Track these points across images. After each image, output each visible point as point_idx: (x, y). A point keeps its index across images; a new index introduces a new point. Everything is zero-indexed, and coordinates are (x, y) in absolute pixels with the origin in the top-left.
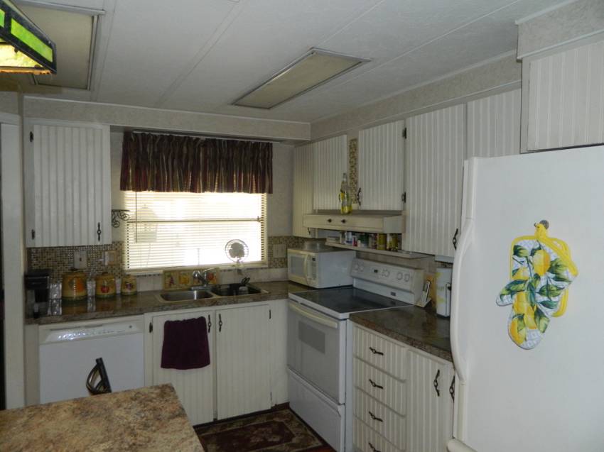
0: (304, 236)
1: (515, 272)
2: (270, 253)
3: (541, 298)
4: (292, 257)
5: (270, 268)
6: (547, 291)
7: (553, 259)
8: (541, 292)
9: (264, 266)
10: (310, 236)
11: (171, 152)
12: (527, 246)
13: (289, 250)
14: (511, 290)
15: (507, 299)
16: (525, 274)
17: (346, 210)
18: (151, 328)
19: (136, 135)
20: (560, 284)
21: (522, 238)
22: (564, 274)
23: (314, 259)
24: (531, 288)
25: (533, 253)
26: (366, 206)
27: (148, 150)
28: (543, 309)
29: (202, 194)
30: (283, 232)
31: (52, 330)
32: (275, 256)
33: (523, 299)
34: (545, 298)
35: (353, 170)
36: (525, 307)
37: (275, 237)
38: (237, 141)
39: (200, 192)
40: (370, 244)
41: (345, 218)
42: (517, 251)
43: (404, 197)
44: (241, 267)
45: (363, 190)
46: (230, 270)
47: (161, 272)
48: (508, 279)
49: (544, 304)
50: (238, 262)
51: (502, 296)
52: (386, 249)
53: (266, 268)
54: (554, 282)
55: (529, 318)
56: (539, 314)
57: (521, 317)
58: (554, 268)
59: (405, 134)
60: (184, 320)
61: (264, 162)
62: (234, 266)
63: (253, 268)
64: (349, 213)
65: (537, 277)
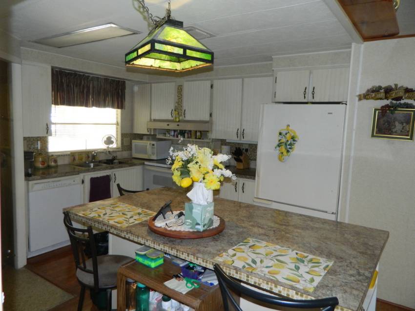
0: (144, 133)
1: (279, 141)
2: (122, 143)
3: (288, 147)
4: (135, 145)
5: (122, 151)
6: (291, 144)
7: (292, 135)
8: (289, 145)
9: (119, 150)
10: (148, 133)
11: (76, 83)
12: (284, 132)
13: (133, 141)
14: (279, 146)
15: (278, 148)
16: (284, 140)
17: (177, 120)
18: (83, 182)
19: (57, 71)
20: (294, 142)
21: (283, 130)
22: (296, 139)
23: (153, 145)
24: (286, 144)
25: (286, 134)
26: (188, 118)
27: (63, 81)
28: (289, 150)
29: (91, 108)
30: (128, 131)
31: (36, 184)
32: (125, 144)
33: (283, 147)
34: (290, 147)
35: (180, 100)
36: (284, 150)
37: (125, 134)
38: (109, 79)
39: (90, 107)
40: (186, 137)
41: (178, 123)
42: (280, 134)
43: (211, 115)
44: (110, 150)
45: (186, 111)
46: (103, 152)
47: (69, 153)
48: (277, 143)
49: (290, 148)
50: (108, 147)
51: (276, 148)
52: (196, 138)
53: (120, 151)
54: (292, 142)
55: (285, 153)
56: (288, 151)
57: (282, 153)
58: (293, 138)
59: (212, 86)
60: (100, 177)
61: (121, 92)
62: (105, 150)
63: (115, 151)
64: (179, 121)
65: (288, 141)
